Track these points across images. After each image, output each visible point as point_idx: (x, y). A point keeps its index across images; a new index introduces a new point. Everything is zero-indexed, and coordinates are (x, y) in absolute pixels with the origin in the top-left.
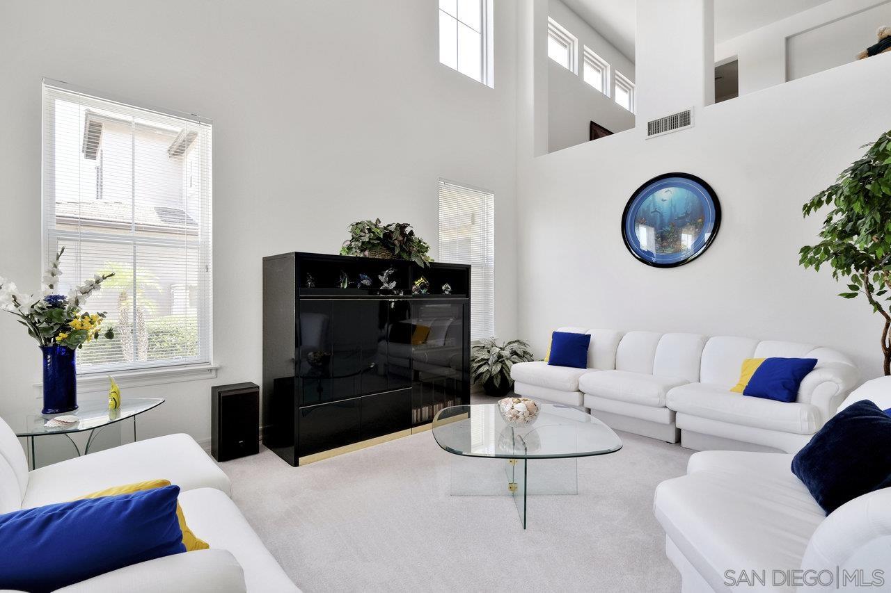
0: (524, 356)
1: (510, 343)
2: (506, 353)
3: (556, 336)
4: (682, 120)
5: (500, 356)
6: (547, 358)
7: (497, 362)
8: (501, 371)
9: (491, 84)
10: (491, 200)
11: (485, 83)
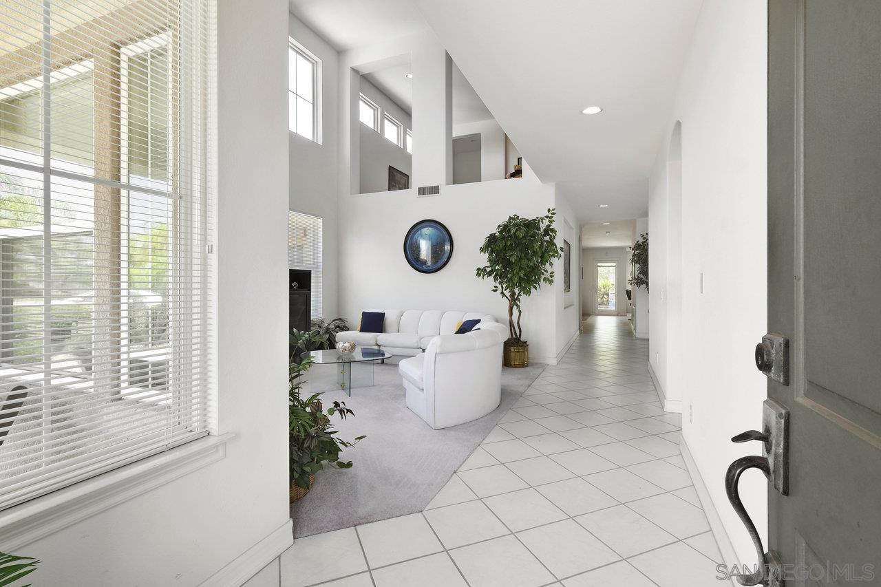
0: (344, 328)
1: (334, 320)
2: (332, 327)
3: (365, 314)
4: (434, 190)
5: (327, 329)
6: (359, 328)
7: (326, 333)
8: (329, 339)
9: (320, 142)
10: (320, 221)
11: (315, 141)
